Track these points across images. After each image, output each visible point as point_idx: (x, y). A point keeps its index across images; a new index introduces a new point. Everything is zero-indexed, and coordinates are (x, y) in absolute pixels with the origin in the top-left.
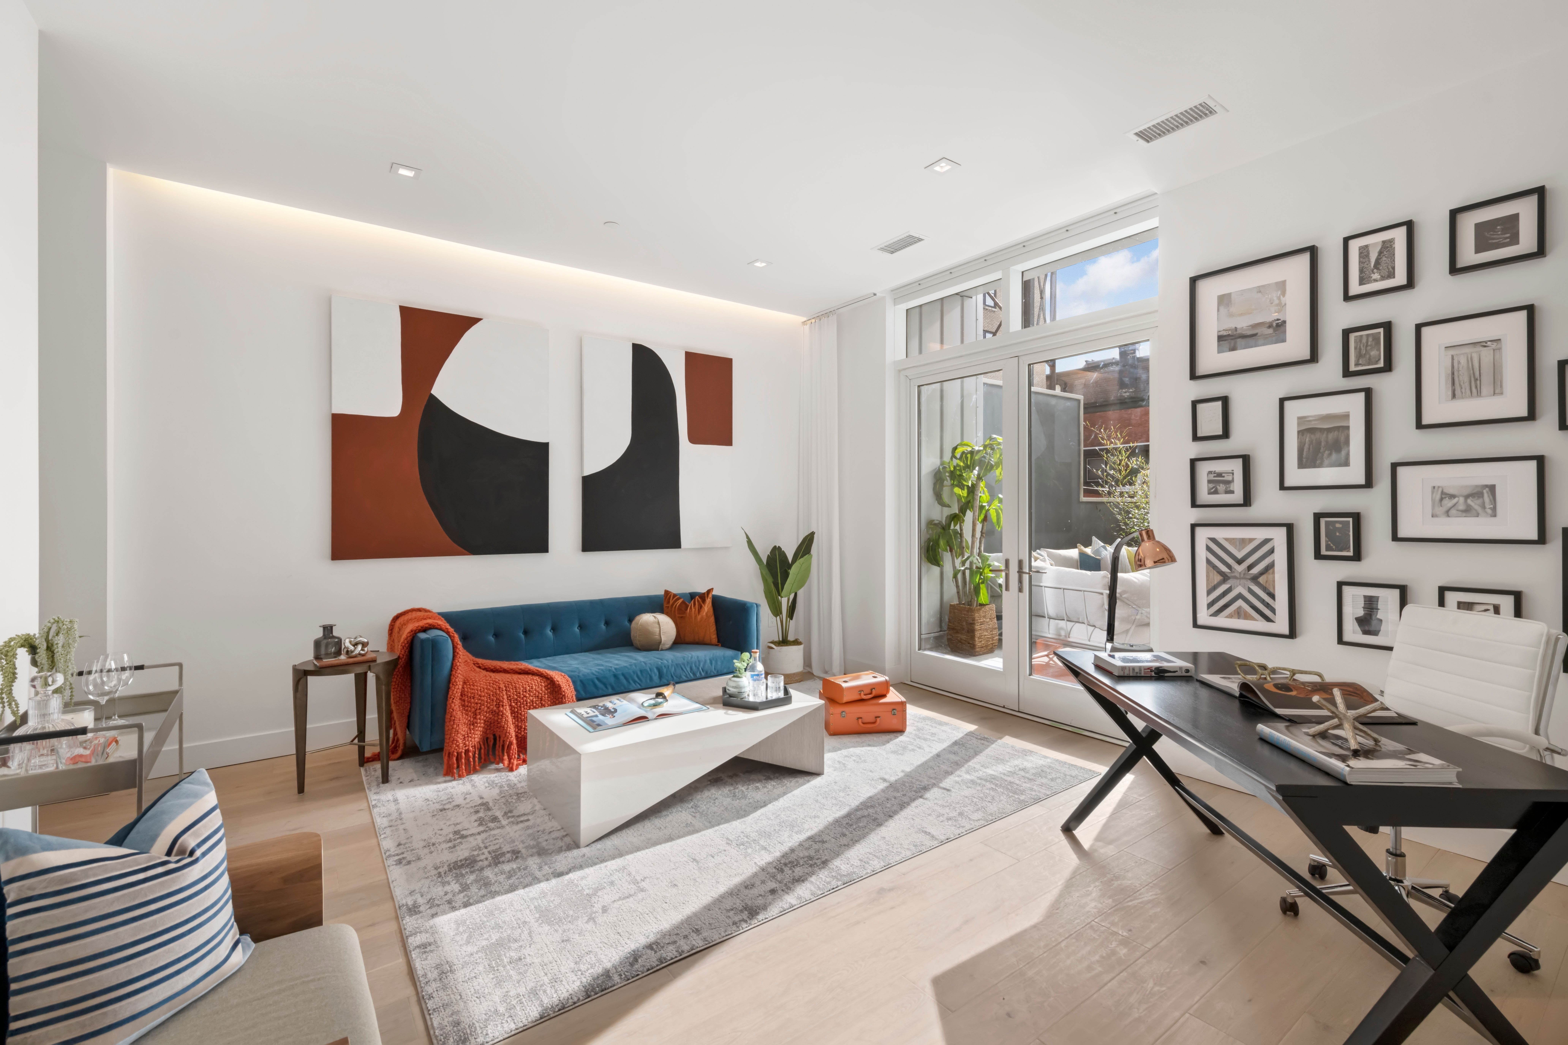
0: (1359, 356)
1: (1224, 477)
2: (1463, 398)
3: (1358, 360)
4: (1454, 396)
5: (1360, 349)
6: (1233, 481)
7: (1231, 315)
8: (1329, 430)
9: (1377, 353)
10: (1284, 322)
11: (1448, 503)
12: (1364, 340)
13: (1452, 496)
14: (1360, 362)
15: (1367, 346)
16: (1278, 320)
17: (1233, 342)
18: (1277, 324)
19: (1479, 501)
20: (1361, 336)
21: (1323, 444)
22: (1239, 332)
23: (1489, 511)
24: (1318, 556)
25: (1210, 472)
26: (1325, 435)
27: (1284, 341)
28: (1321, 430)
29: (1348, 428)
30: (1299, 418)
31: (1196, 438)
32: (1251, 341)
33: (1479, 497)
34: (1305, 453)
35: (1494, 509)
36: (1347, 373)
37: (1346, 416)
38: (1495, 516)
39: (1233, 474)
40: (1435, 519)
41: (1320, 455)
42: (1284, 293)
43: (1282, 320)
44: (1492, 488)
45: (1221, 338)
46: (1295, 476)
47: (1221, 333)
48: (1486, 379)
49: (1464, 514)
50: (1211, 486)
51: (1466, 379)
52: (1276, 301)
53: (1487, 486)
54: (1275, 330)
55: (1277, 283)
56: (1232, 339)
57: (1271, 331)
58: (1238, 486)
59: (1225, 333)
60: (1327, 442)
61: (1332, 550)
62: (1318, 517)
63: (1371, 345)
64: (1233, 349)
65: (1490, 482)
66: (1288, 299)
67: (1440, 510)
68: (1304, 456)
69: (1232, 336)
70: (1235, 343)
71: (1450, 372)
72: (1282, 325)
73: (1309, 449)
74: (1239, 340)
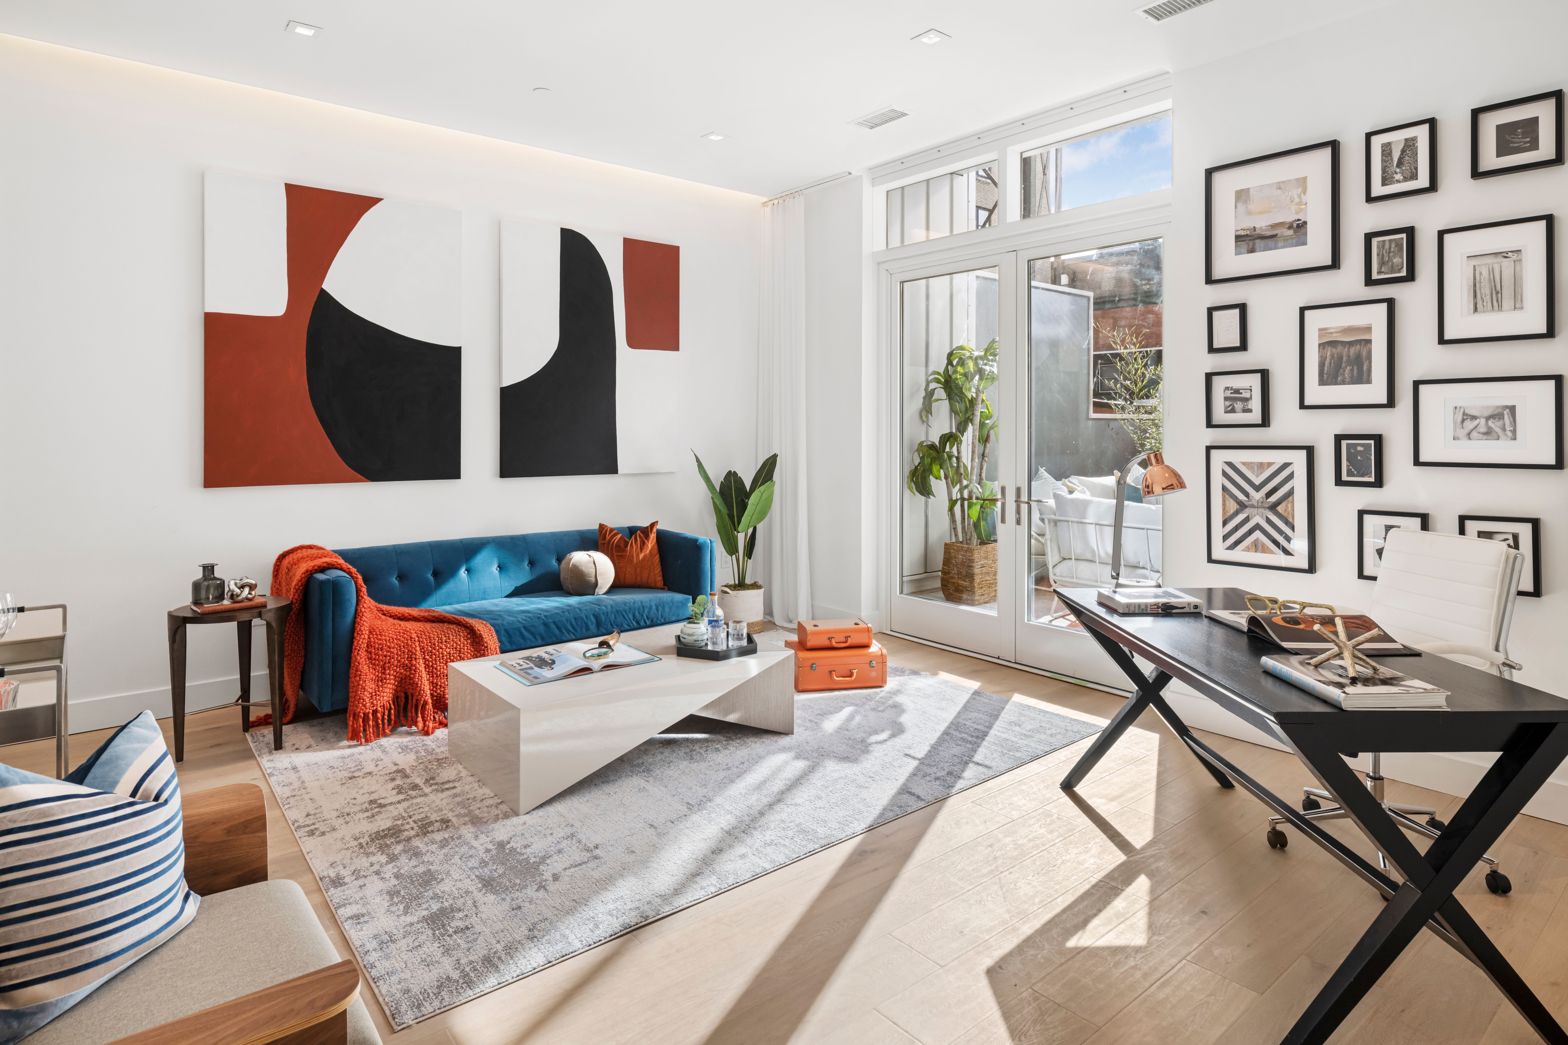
0: (1382, 263)
1: (1241, 393)
2: (1484, 312)
3: (1381, 268)
4: (1476, 310)
5: (1383, 255)
6: (1251, 398)
7: (1249, 213)
8: (1351, 344)
9: (1400, 260)
10: (1305, 223)
11: (1470, 425)
12: (1387, 246)
13: (1474, 418)
14: (1383, 270)
15: (1389, 253)
16: (1299, 220)
17: (1251, 243)
18: (1298, 224)
19: (1500, 423)
20: (1384, 241)
21: (1344, 359)
22: (1258, 232)
23: (1510, 434)
24: (1339, 482)
25: (1227, 388)
26: (1346, 349)
27: (1304, 243)
28: (1343, 343)
29: (1369, 341)
30: (1320, 330)
31: (1212, 350)
32: (1270, 242)
33: (1500, 419)
34: (1326, 369)
35: (1514, 432)
36: (1369, 282)
37: (1368, 329)
38: (1515, 439)
39: (1251, 390)
40: (1456, 442)
41: (1341, 371)
42: (1304, 191)
43: (1303, 220)
44: (1512, 409)
45: (1238, 238)
46: (1316, 393)
47: (1239, 233)
48: (1507, 292)
49: (1485, 437)
50: (1228, 403)
51: (1488, 292)
52: (1297, 200)
53: (1507, 407)
54: (1295, 232)
55: (1297, 180)
56: (1250, 240)
57: (1291, 232)
58: (1256, 404)
59: (1243, 233)
60: (1349, 356)
61: (1354, 475)
62: (1339, 439)
63: (1394, 252)
64: (1252, 251)
65: (1510, 403)
66: (1310, 197)
67: (1462, 433)
68: (1325, 372)
69: (1250, 236)
70: (1254, 244)
71: (1472, 284)
72: (1302, 226)
73: (1331, 363)
74: (1257, 241)
